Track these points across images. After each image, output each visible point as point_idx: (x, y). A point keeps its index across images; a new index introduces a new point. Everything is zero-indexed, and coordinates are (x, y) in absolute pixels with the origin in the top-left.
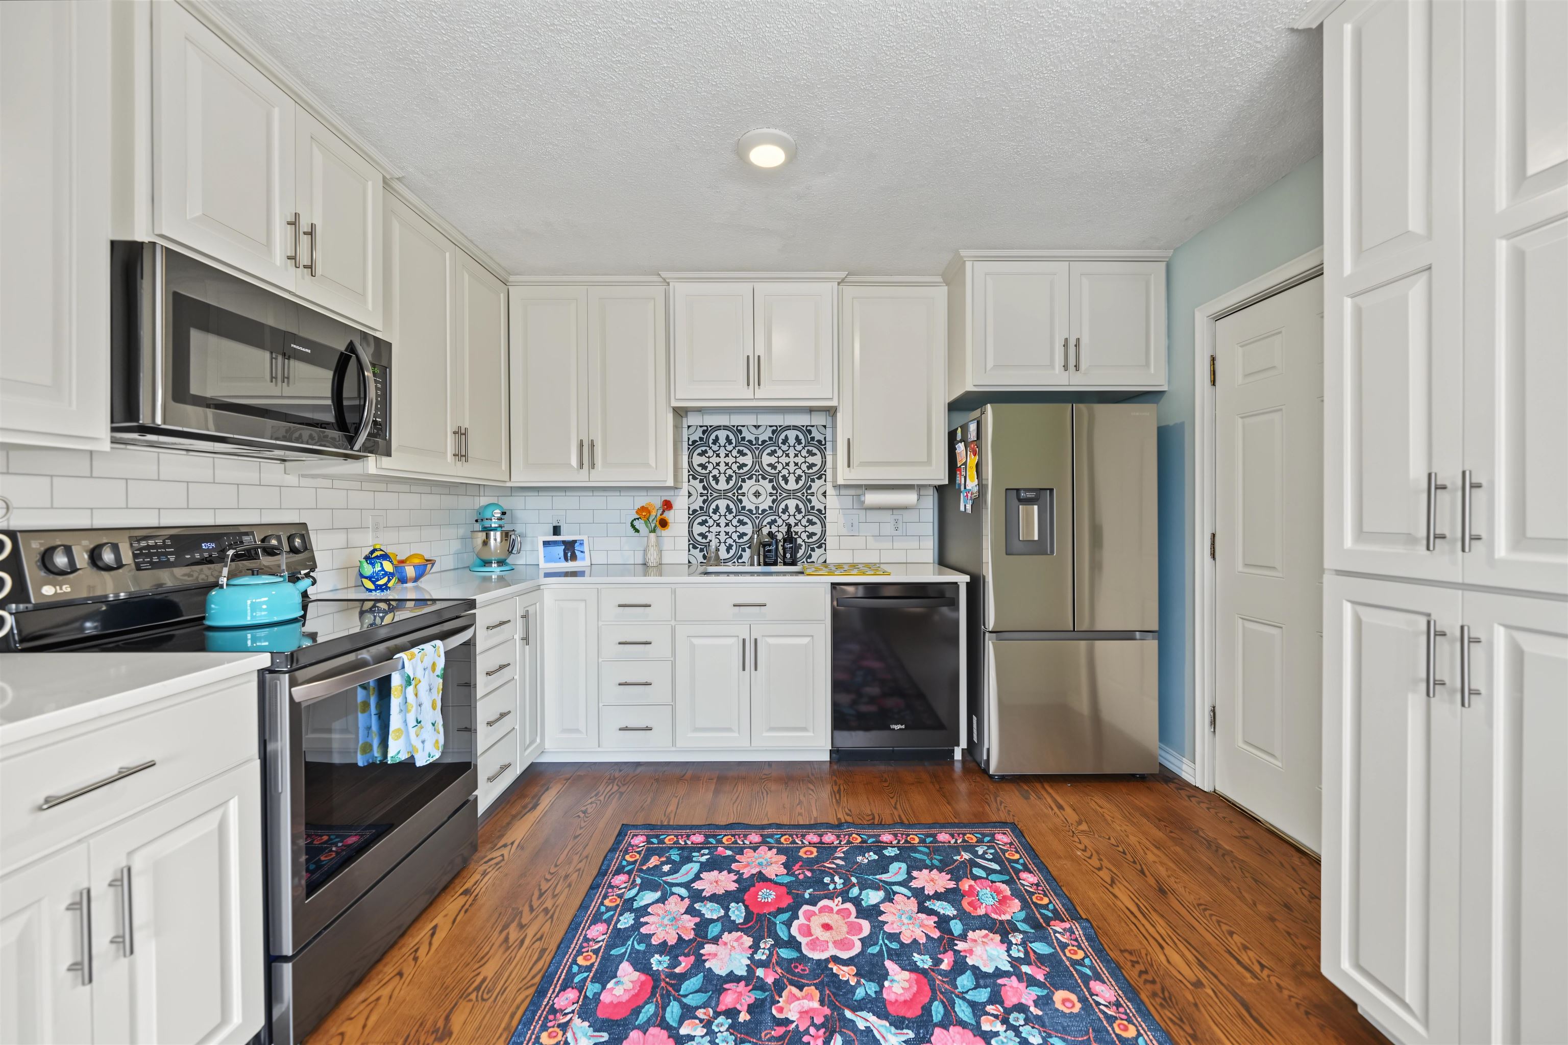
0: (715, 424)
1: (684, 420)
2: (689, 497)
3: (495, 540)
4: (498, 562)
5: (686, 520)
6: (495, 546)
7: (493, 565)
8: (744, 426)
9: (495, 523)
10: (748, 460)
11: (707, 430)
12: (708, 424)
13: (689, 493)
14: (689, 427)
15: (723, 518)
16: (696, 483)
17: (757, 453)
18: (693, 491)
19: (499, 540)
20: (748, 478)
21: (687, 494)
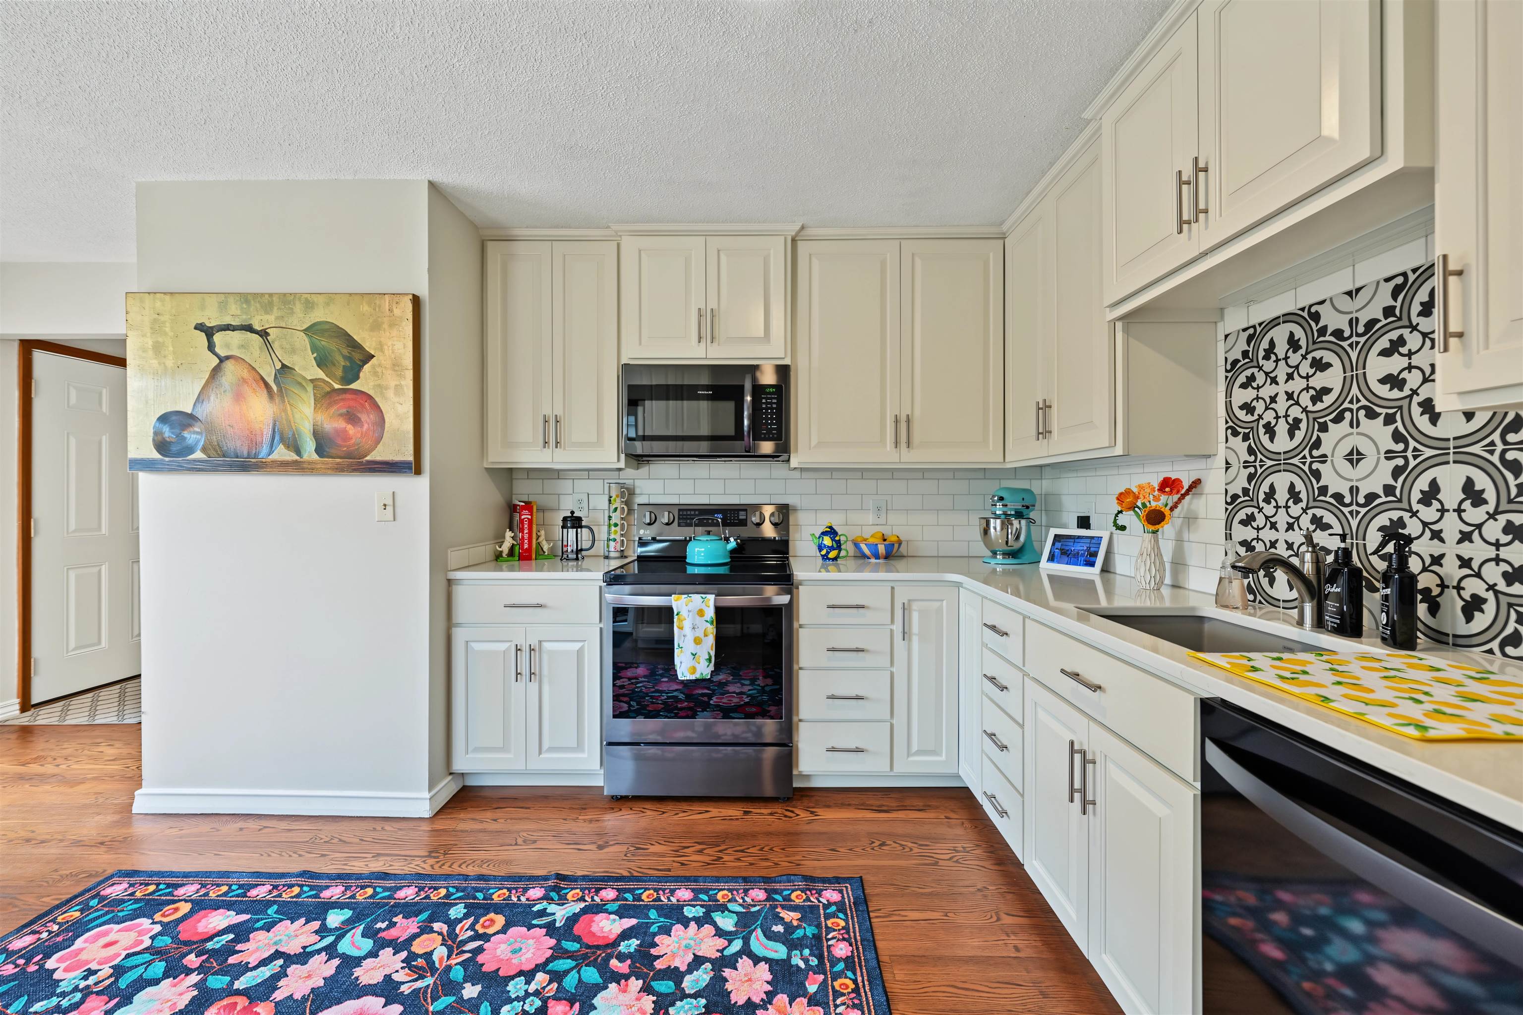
0: (1268, 316)
1: (1220, 325)
2: (1227, 469)
3: (995, 528)
4: (1003, 554)
5: (1224, 516)
6: (996, 535)
7: (998, 557)
8: (1322, 302)
9: (1000, 509)
10: (1333, 378)
11: (1253, 335)
12: (1254, 321)
13: (1227, 463)
14: (1226, 336)
15: (1282, 511)
16: (1238, 443)
17: (1354, 355)
18: (1233, 460)
19: (998, 528)
20: (1333, 421)
21: (1224, 466)
